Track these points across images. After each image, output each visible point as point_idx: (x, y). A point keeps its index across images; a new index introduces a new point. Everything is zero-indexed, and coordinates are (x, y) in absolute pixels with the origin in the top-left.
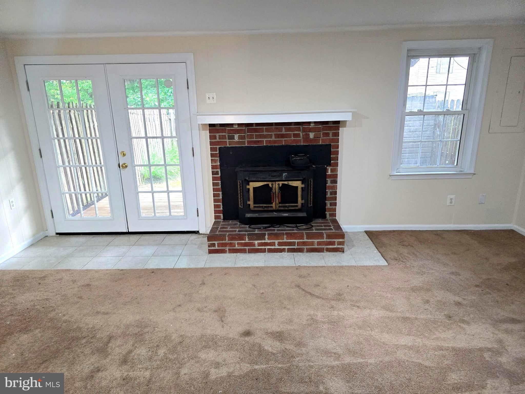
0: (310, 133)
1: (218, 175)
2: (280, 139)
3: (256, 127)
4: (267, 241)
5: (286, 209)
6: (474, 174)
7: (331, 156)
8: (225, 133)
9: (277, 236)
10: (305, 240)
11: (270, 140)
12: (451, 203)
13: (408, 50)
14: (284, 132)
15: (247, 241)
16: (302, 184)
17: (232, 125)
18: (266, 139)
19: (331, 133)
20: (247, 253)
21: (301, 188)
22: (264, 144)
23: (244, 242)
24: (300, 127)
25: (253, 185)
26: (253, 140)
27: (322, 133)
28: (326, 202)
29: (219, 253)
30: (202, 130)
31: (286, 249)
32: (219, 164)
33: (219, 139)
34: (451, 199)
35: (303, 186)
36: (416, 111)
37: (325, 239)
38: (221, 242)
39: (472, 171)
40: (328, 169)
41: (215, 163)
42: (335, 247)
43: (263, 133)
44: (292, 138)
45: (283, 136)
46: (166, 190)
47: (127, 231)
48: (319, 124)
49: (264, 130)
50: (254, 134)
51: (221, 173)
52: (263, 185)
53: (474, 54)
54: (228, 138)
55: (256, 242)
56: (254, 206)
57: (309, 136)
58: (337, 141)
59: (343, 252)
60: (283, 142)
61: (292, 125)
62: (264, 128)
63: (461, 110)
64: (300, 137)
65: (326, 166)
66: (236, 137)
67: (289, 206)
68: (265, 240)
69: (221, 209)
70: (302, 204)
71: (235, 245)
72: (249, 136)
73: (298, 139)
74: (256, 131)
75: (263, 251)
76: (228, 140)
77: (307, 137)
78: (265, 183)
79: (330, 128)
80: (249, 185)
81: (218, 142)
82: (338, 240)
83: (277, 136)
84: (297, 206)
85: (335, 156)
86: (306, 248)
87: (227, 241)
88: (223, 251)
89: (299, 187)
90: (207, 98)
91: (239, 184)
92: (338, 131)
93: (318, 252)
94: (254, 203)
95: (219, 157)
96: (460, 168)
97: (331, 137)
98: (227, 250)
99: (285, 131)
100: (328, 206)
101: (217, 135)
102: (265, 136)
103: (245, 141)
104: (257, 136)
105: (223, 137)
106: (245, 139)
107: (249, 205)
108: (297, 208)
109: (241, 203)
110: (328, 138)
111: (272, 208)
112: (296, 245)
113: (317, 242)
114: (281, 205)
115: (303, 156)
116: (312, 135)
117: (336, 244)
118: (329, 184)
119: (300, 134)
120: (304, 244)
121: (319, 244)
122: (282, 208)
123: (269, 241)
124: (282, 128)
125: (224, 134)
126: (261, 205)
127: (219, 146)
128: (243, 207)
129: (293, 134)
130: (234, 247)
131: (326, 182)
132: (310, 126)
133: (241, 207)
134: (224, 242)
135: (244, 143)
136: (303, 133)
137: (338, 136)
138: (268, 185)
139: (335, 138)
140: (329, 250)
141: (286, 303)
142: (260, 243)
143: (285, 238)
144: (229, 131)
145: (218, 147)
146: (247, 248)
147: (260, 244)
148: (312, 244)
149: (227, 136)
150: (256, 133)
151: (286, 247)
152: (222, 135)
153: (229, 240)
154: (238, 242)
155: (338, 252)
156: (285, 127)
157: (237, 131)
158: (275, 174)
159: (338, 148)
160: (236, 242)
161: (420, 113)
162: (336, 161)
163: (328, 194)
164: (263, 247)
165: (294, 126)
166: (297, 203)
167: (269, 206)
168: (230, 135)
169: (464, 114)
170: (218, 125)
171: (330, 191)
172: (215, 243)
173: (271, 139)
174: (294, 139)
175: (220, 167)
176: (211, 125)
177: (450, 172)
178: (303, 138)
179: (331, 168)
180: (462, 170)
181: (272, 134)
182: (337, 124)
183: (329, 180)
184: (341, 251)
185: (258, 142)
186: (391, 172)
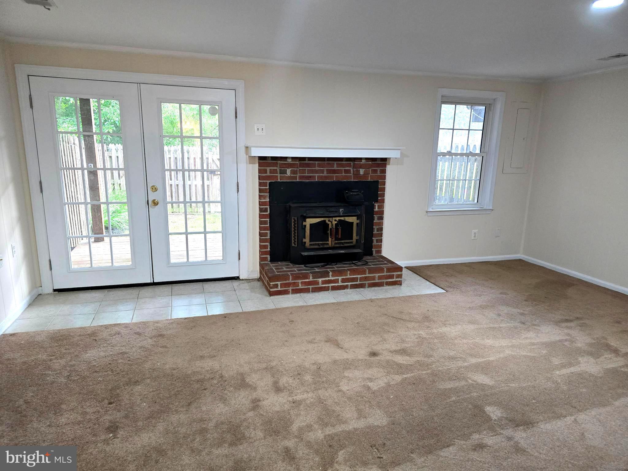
0: (361, 169)
1: (267, 212)
2: (331, 175)
3: (308, 162)
4: (331, 278)
5: (342, 245)
6: (492, 210)
7: (379, 193)
8: (277, 167)
9: (340, 273)
10: (367, 275)
11: (321, 176)
12: (475, 237)
13: (442, 96)
14: (335, 168)
15: (311, 279)
16: (357, 219)
17: (285, 158)
18: (317, 175)
19: (379, 169)
20: (311, 292)
21: (356, 223)
22: (316, 179)
23: (308, 280)
24: (351, 163)
25: (310, 221)
26: (305, 175)
27: (371, 170)
28: (373, 239)
29: (282, 295)
30: (248, 163)
31: (349, 285)
32: (268, 200)
33: (270, 173)
34: (475, 233)
35: (358, 221)
36: (446, 152)
37: (385, 272)
38: (284, 282)
39: (491, 208)
40: (376, 205)
41: (264, 199)
42: (394, 280)
43: (315, 168)
44: (343, 174)
45: (334, 172)
46: (203, 230)
47: (152, 282)
48: (370, 161)
49: (317, 165)
50: (307, 169)
51: (270, 210)
52: (320, 221)
53: (490, 104)
54: (280, 172)
55: (320, 280)
56: (310, 244)
57: (360, 173)
58: (384, 178)
59: (401, 284)
60: (335, 177)
61: (344, 161)
62: (317, 163)
63: (479, 152)
64: (351, 173)
65: (374, 203)
66: (289, 171)
67: (344, 242)
68: (329, 277)
69: (269, 249)
70: (357, 240)
71: (299, 284)
72: (301, 171)
73: (349, 175)
74: (308, 165)
75: (326, 289)
76: (279, 175)
77: (357, 174)
78: (322, 219)
79: (378, 165)
80: (305, 221)
81: (269, 176)
82: (396, 273)
83: (329, 171)
84: (352, 242)
85: (382, 193)
86: (368, 283)
87: (291, 281)
88: (285, 292)
89: (354, 223)
90: (256, 129)
91: (293, 220)
92: (385, 168)
93: (379, 286)
94: (310, 241)
95: (269, 192)
96: (480, 205)
97: (379, 174)
98: (290, 290)
99: (337, 167)
100: (375, 243)
101: (268, 169)
102: (317, 172)
103: (297, 176)
104: (310, 172)
105: (275, 171)
106: (297, 174)
107: (305, 242)
108: (351, 244)
109: (295, 241)
110: (376, 174)
111: (328, 245)
112: (359, 281)
113: (378, 276)
114: (337, 242)
115: (358, 192)
116: (362, 172)
117: (395, 277)
118: (376, 221)
119: (350, 170)
120: (366, 279)
121: (380, 278)
122: (338, 245)
123: (333, 278)
124: (334, 164)
125: (275, 168)
126: (317, 243)
127: (270, 181)
128: (297, 245)
129: (345, 170)
130: (298, 287)
131: (373, 219)
132: (362, 162)
133: (295, 246)
134: (287, 282)
135: (296, 178)
136: (354, 169)
137: (385, 173)
138: (325, 221)
139: (382, 174)
140: (389, 284)
141: (386, 328)
142: (324, 280)
143: (348, 274)
144: (282, 166)
145: (268, 182)
146: (311, 287)
147: (324, 282)
148: (374, 278)
149: (278, 171)
150: (309, 168)
151: (349, 284)
152: (274, 169)
153: (292, 280)
154: (301, 281)
155: (396, 285)
156: (337, 162)
157: (290, 166)
158: (333, 209)
159: (385, 185)
160: (300, 281)
161: (449, 153)
162: (383, 198)
163: (375, 230)
164: (327, 285)
165: (346, 162)
166: (352, 239)
167: (324, 243)
168: (282, 169)
169: (483, 157)
170: (270, 158)
171: (377, 227)
172: (278, 284)
173: (323, 175)
174: (345, 175)
175: (270, 204)
176: (261, 158)
177: (473, 208)
178: (353, 174)
179: (378, 204)
180: (482, 207)
181: (324, 170)
182: (384, 161)
183: (376, 217)
184: (399, 284)
185: (310, 177)
186: (428, 209)
